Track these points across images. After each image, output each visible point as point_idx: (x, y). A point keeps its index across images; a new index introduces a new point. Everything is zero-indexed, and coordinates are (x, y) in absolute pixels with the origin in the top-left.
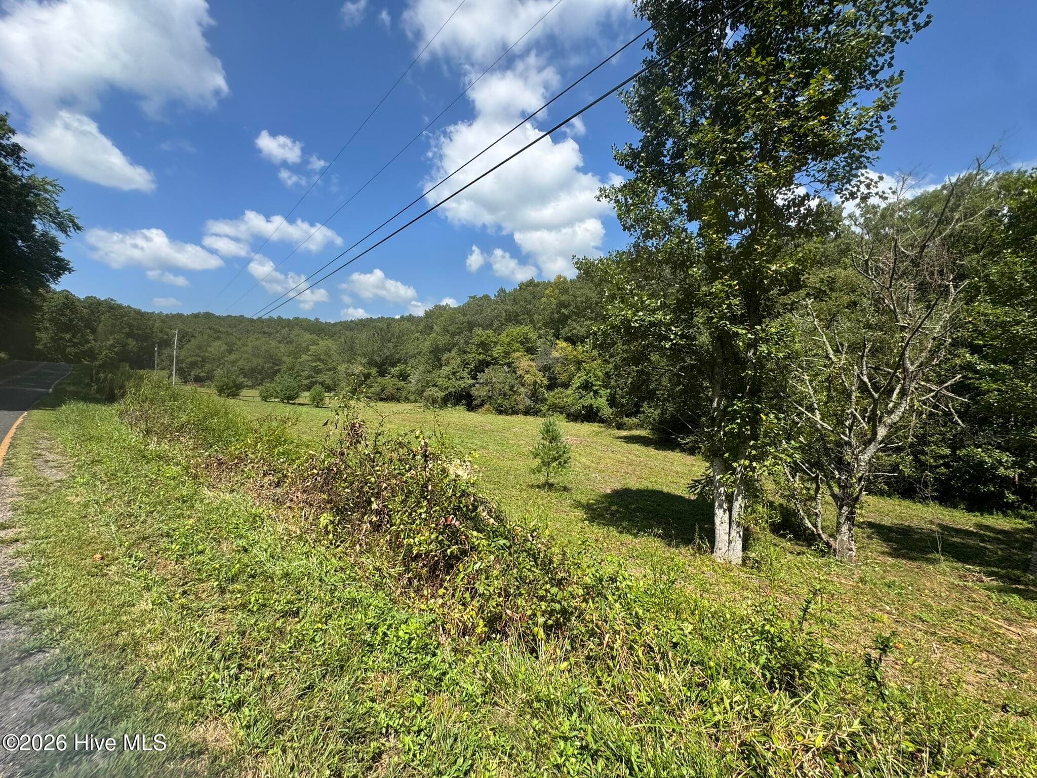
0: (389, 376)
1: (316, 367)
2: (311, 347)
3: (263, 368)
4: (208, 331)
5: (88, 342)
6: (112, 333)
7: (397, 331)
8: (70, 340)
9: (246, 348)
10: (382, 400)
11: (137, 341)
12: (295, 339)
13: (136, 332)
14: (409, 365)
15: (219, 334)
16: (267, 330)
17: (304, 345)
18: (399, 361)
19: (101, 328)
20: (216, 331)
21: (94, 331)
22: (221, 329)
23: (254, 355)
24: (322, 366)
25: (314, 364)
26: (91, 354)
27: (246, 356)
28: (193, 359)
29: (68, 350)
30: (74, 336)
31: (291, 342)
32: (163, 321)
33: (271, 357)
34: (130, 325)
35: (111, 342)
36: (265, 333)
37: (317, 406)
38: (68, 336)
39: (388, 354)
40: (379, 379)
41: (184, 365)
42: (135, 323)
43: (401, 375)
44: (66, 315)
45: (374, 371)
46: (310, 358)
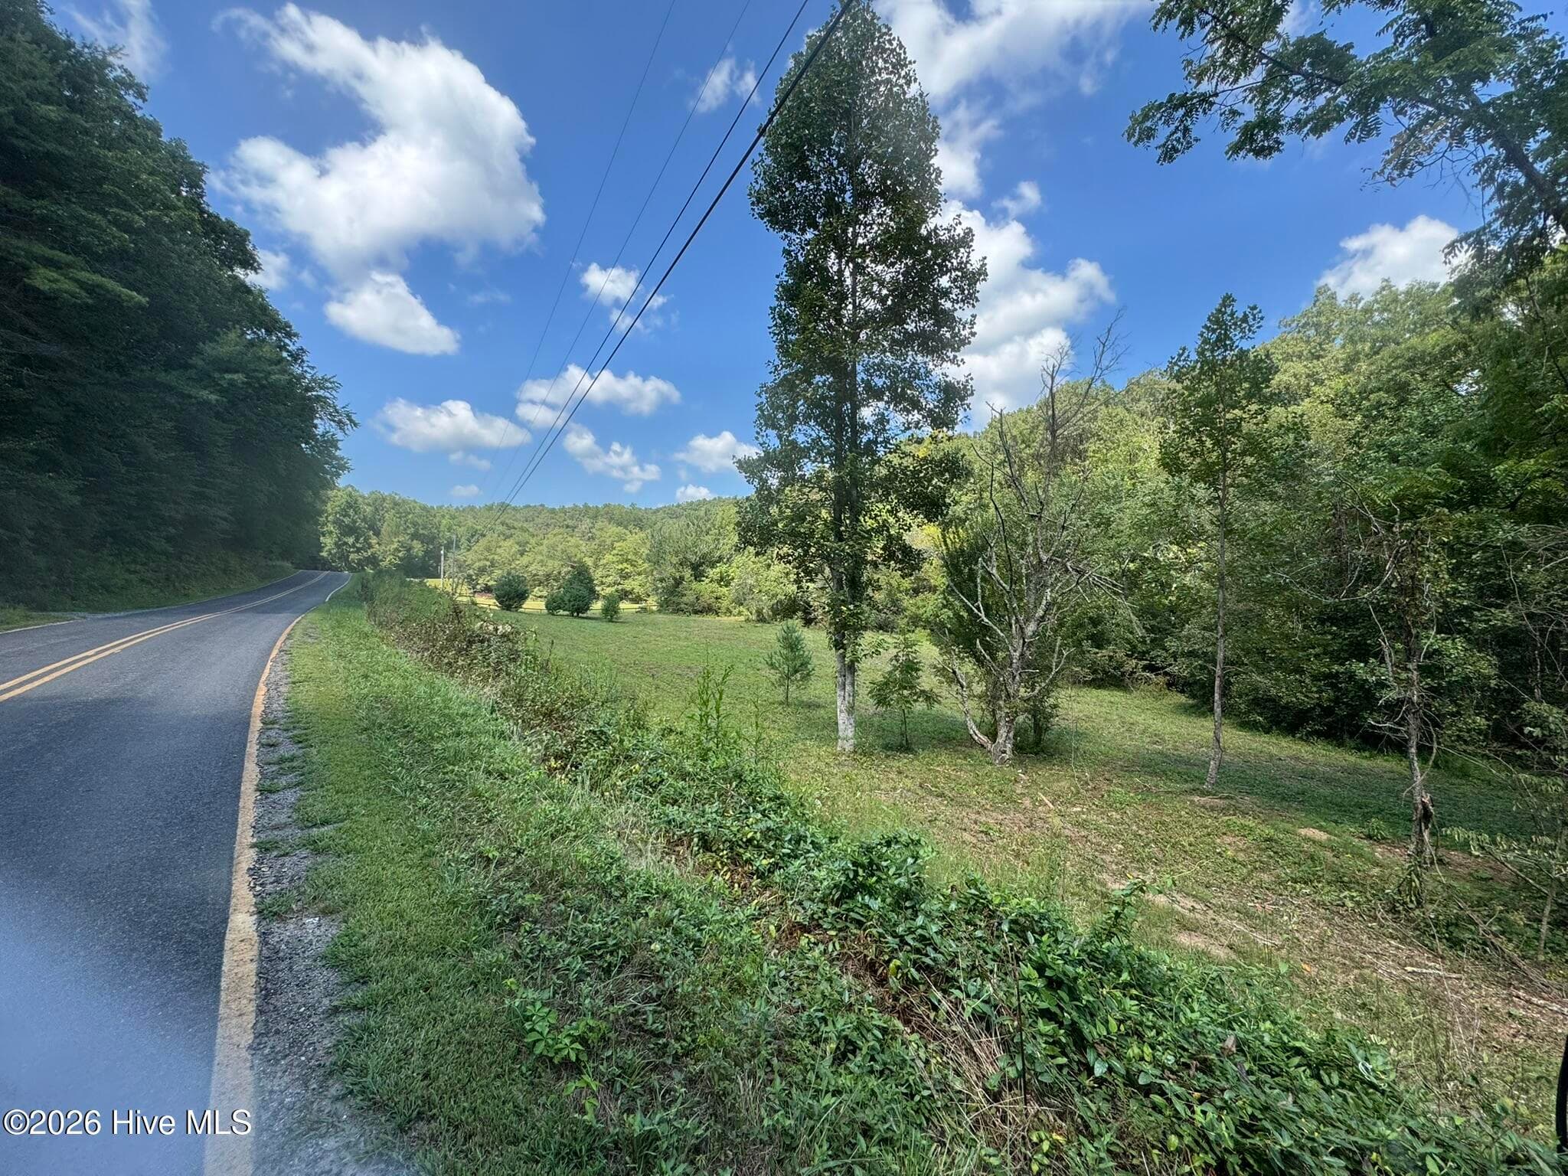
0: (707, 581)
1: (622, 570)
2: (616, 544)
3: (559, 573)
4: (501, 528)
5: (370, 546)
6: (396, 534)
7: (719, 518)
8: (353, 546)
9: (541, 548)
10: (696, 612)
11: (422, 542)
12: (598, 533)
13: (421, 532)
14: (734, 565)
15: (512, 531)
16: (570, 523)
17: (608, 542)
18: (720, 559)
19: (385, 529)
20: (509, 527)
21: (377, 533)
22: (516, 524)
23: (550, 557)
24: (630, 569)
25: (620, 566)
26: (373, 561)
27: (540, 557)
28: (481, 564)
29: (352, 556)
30: (357, 540)
31: (592, 538)
32: (453, 518)
33: (569, 558)
34: (415, 524)
35: (395, 546)
36: (568, 527)
37: (611, 621)
38: (351, 540)
39: (706, 550)
40: (695, 585)
41: (471, 572)
42: (420, 521)
43: (722, 579)
44: (349, 516)
45: (688, 573)
46: (615, 559)
